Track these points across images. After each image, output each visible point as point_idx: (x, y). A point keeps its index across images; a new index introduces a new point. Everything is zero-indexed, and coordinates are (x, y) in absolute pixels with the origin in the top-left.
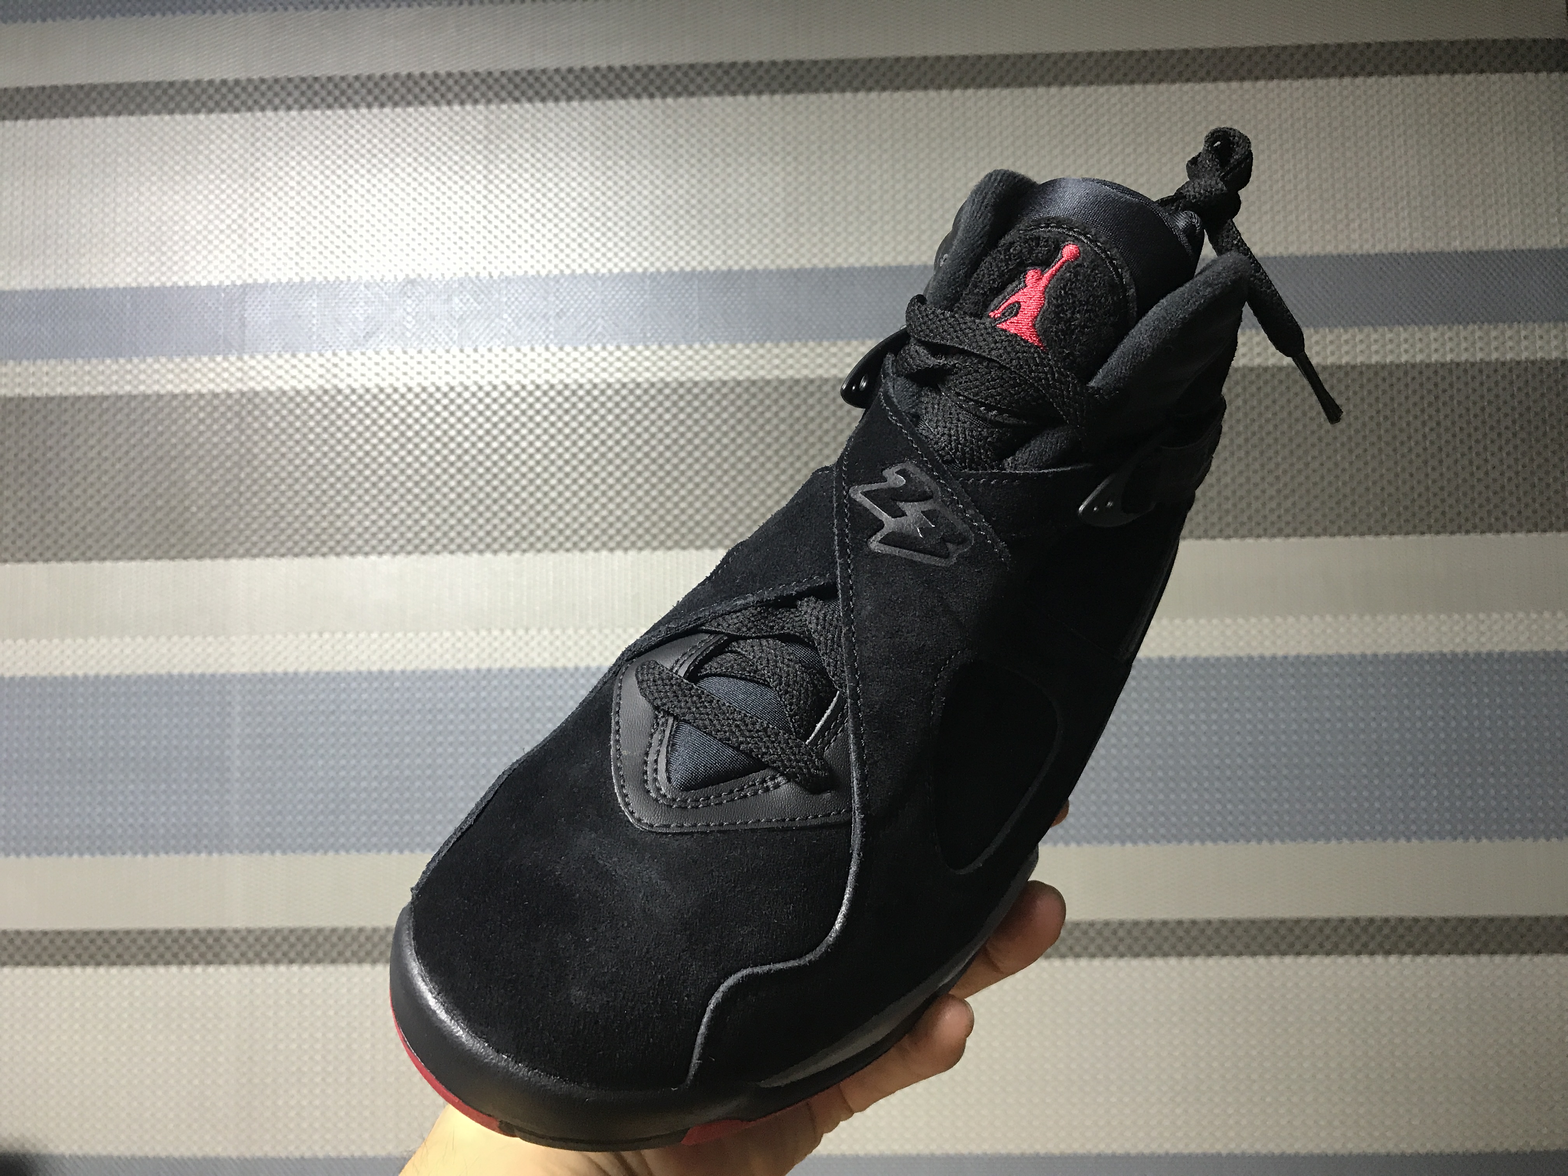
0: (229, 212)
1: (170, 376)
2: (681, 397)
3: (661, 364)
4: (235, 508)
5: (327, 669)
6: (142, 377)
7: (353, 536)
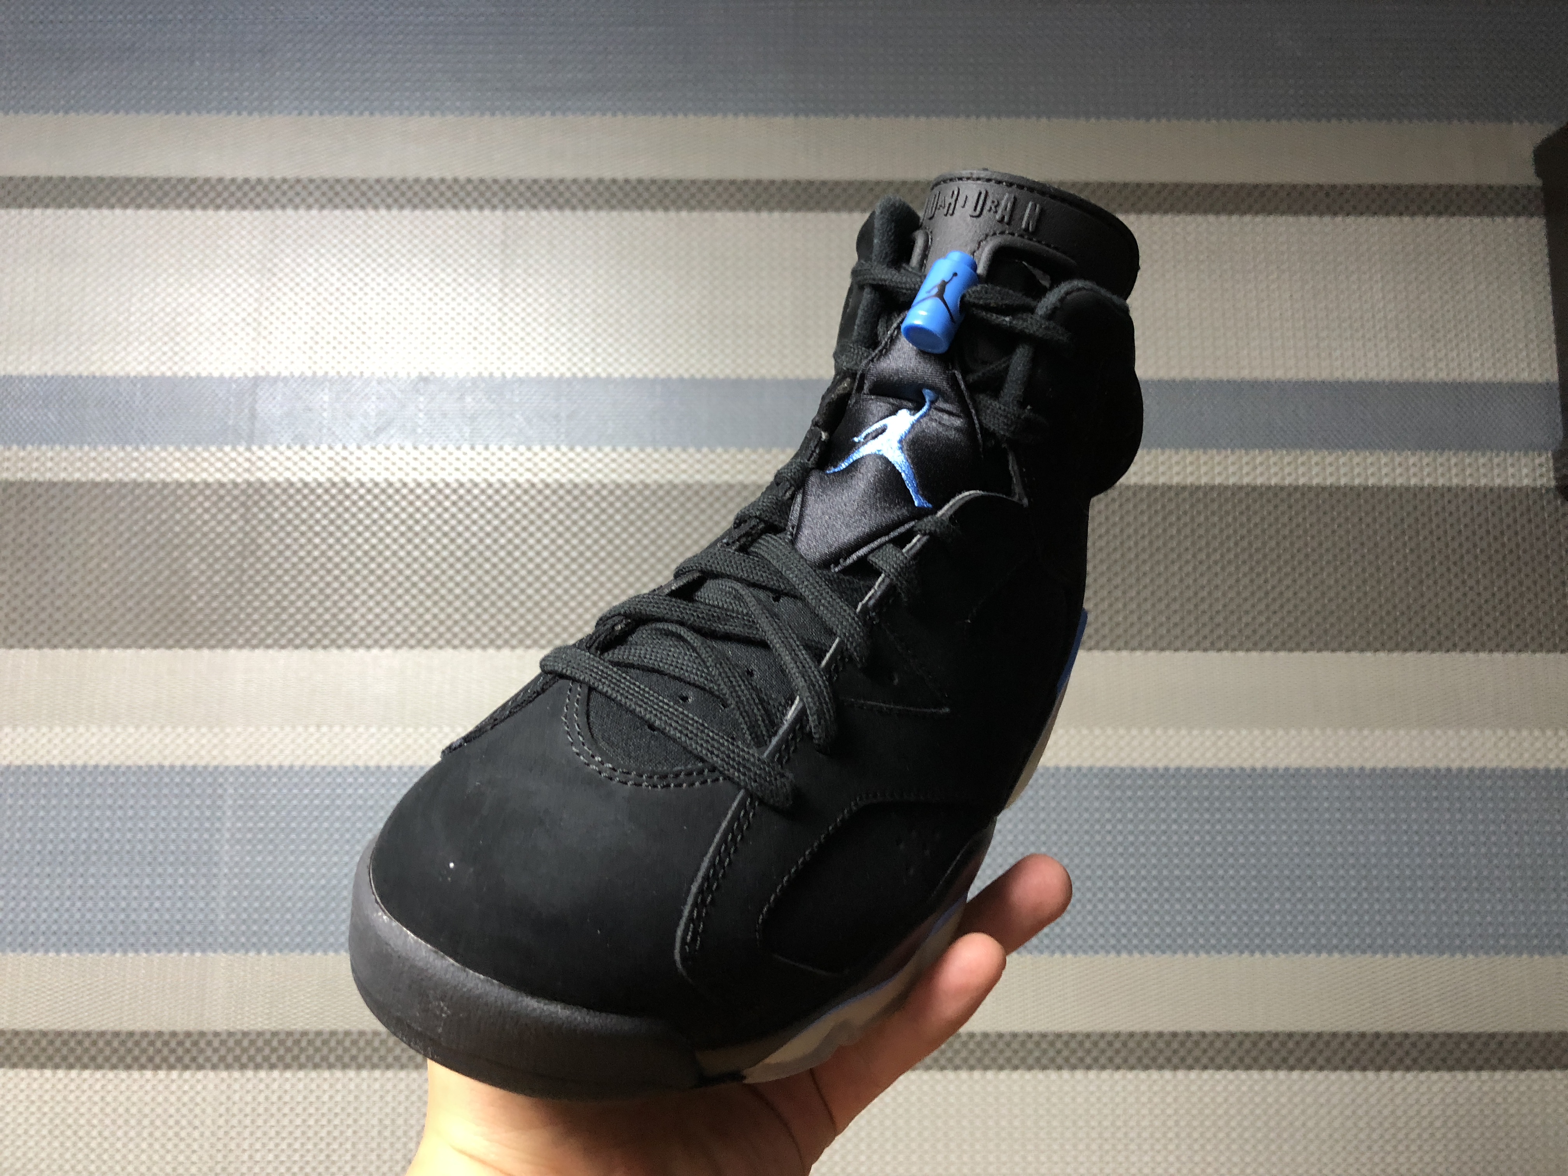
0: (244, 305)
1: (177, 465)
2: (689, 499)
3: (670, 466)
4: (236, 598)
5: (324, 763)
6: (149, 465)
7: (355, 629)
